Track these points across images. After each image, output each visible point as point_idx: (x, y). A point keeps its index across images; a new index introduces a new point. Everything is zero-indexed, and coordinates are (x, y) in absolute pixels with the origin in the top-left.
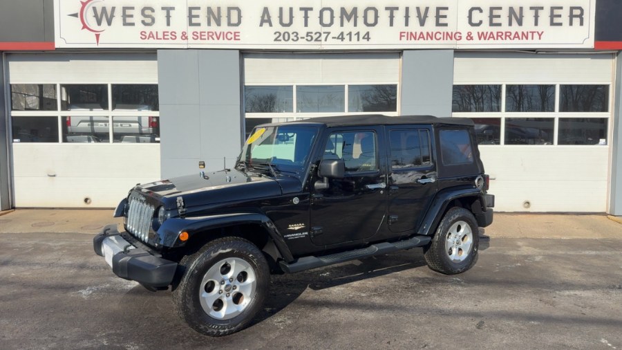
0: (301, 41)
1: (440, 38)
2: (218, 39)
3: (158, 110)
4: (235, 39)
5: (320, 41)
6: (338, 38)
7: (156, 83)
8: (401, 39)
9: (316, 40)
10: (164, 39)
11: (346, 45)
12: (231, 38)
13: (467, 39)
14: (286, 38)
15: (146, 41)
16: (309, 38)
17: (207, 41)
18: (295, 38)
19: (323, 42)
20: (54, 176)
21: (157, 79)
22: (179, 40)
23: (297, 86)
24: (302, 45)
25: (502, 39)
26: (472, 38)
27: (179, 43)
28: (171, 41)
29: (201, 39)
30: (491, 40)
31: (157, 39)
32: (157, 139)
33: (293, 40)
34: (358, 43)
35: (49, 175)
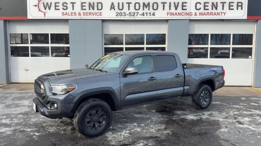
0: (127, 16)
1: (184, 15)
2: (93, 15)
3: (69, 44)
4: (100, 15)
5: (135, 16)
6: (142, 15)
7: (69, 33)
8: (167, 15)
9: (133, 16)
10: (71, 15)
11: (145, 18)
12: (99, 15)
13: (195, 15)
14: (121, 15)
15: (64, 16)
16: (130, 15)
17: (88, 16)
18: (124, 15)
19: (136, 16)
20: (28, 70)
21: (69, 32)
22: (77, 16)
23: (125, 34)
24: (127, 18)
25: (209, 15)
26: (196, 15)
27: (77, 17)
28: (74, 16)
29: (86, 15)
30: (205, 15)
31: (69, 15)
32: (69, 56)
33: (123, 15)
34: (150, 17)
35: (25, 70)
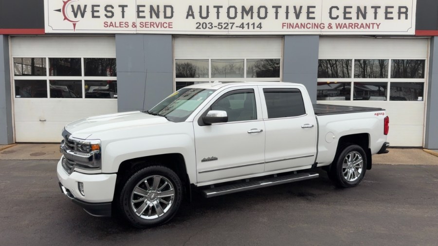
0: (214, 29)
1: (310, 28)
2: (158, 27)
4: (169, 27)
5: (228, 29)
6: (240, 27)
7: (115, 57)
8: (283, 28)
9: (225, 28)
10: (120, 27)
11: (245, 32)
12: (167, 27)
13: (328, 28)
14: (204, 26)
15: (108, 28)
16: (220, 27)
17: (149, 29)
18: (210, 27)
19: (230, 30)
20: (45, 121)
21: (115, 55)
22: (130, 28)
23: (211, 59)
25: (352, 28)
26: (331, 28)
27: (130, 30)
28: (125, 28)
29: (146, 27)
30: (345, 28)
31: (116, 27)
32: (115, 96)
34: (254, 30)
35: (40, 121)
